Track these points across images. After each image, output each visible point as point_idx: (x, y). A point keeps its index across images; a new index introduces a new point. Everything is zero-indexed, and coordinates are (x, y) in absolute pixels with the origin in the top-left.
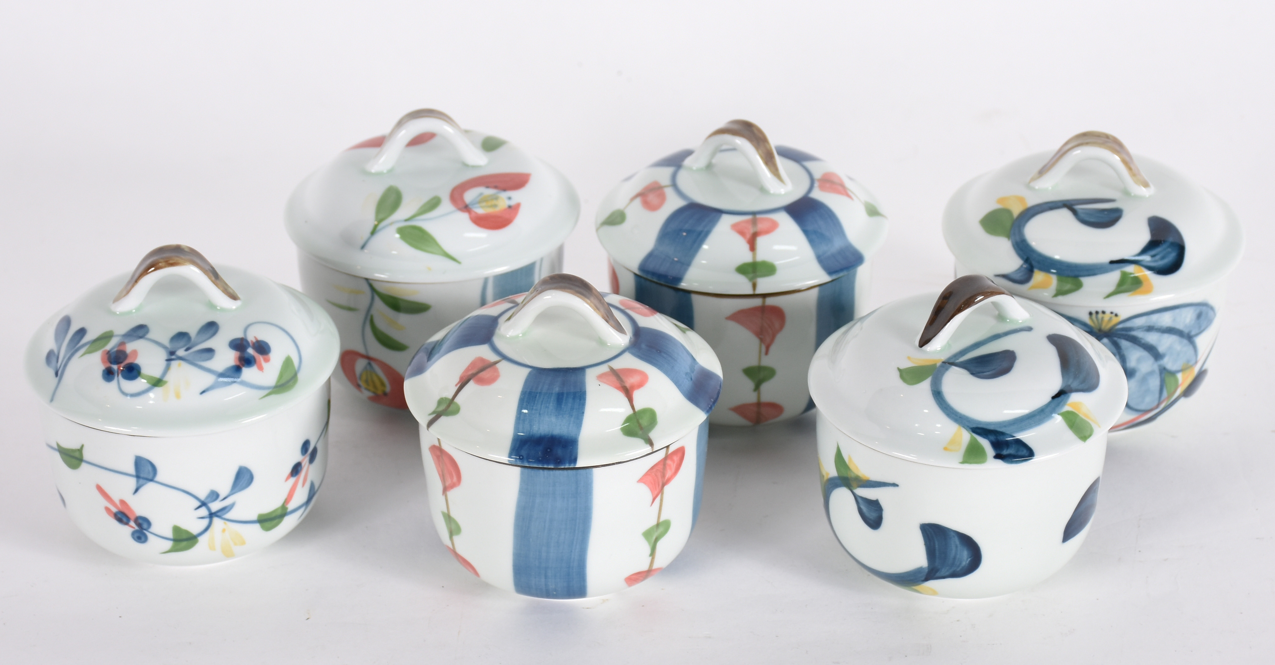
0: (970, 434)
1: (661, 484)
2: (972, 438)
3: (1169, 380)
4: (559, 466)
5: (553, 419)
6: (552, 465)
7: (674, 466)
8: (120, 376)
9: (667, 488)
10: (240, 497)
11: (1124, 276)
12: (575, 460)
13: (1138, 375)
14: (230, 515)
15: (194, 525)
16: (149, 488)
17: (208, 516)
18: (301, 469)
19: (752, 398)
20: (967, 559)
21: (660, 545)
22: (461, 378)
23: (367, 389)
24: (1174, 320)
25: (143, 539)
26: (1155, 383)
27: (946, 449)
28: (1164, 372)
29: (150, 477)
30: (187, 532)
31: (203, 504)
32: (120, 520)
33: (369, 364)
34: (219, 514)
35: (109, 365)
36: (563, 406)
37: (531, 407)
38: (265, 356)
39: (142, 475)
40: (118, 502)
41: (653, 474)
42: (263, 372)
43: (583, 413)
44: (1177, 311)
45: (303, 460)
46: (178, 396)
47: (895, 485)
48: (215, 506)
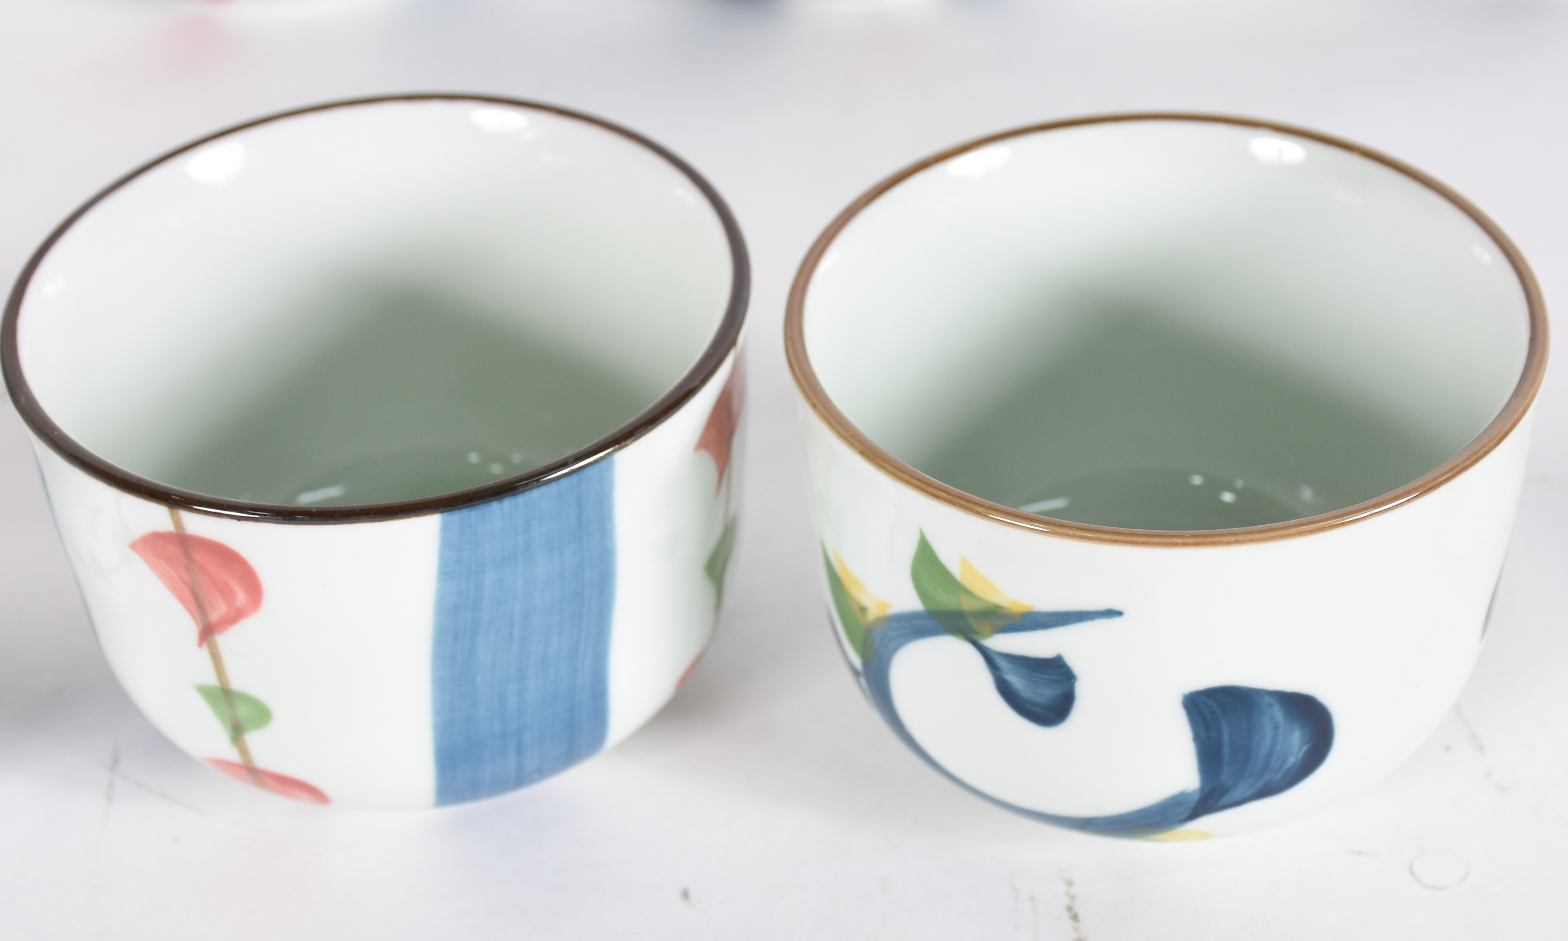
20: (1300, 748)
47: (1111, 613)
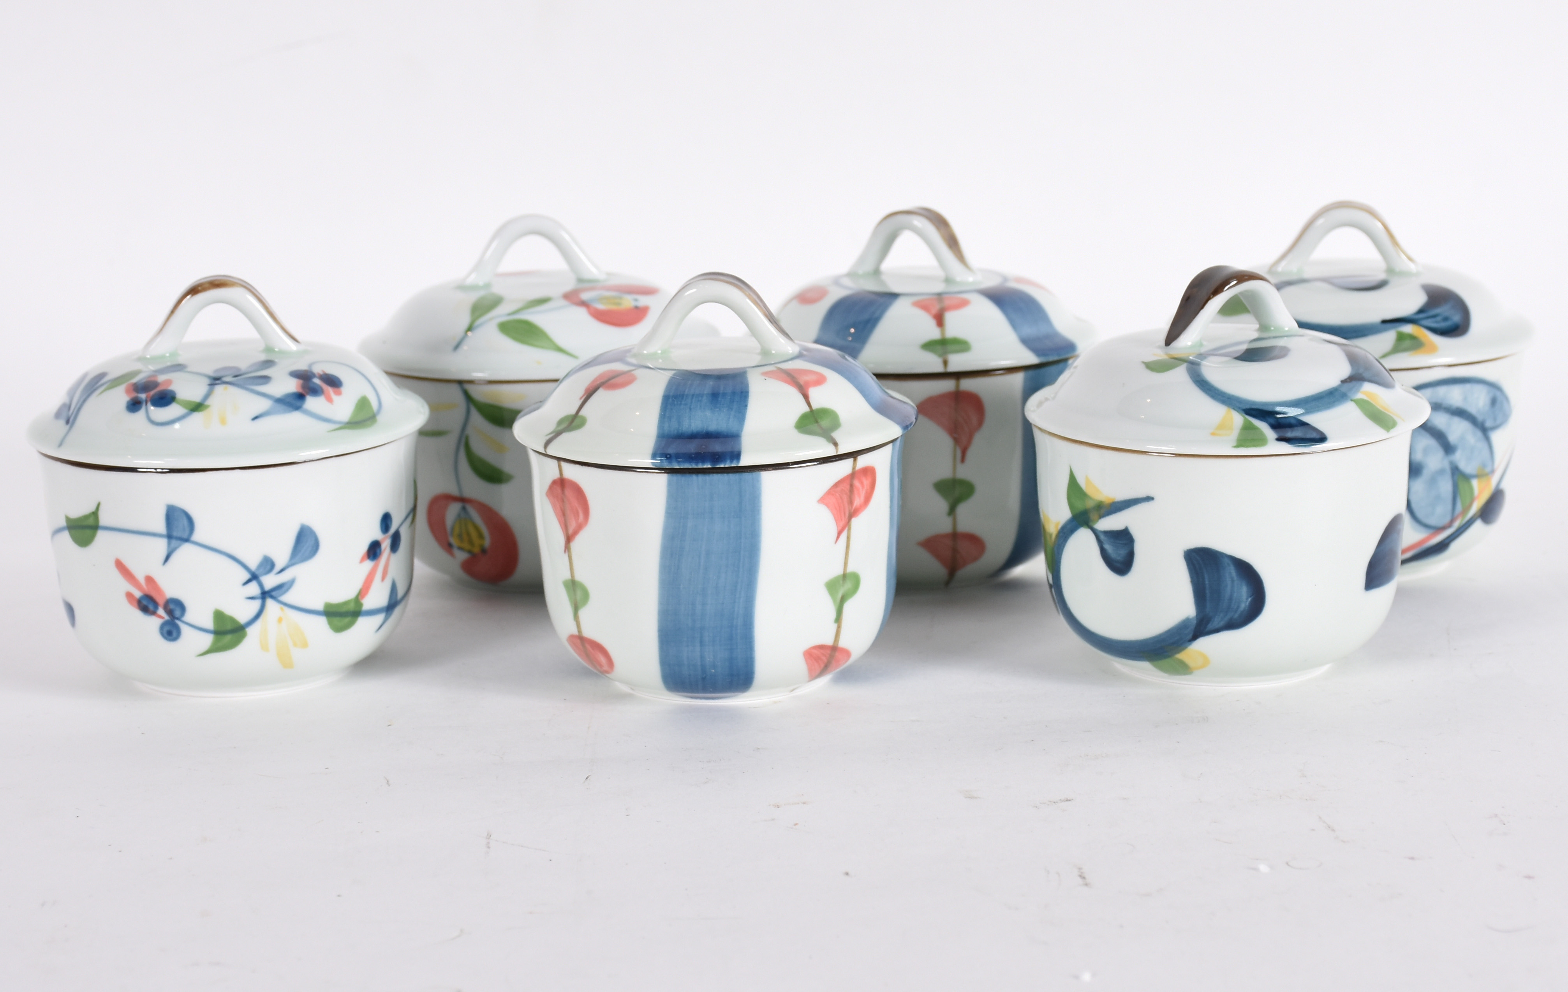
0: (1244, 417)
1: (847, 515)
2: (1246, 420)
3: (1462, 485)
4: (717, 464)
5: (708, 413)
6: (709, 463)
7: (863, 494)
8: (149, 404)
9: (854, 521)
10: (302, 572)
11: (1401, 337)
12: (737, 456)
13: (1426, 473)
14: (287, 598)
15: (242, 611)
16: (185, 551)
17: (260, 596)
18: (380, 553)
19: (944, 526)
20: (1247, 599)
21: (848, 606)
22: (587, 390)
23: (460, 548)
24: (1465, 399)
25: (175, 634)
26: (1445, 486)
27: (1213, 434)
28: (1455, 471)
29: (185, 536)
30: (232, 620)
31: (254, 577)
32: (145, 609)
33: (464, 508)
34: (274, 594)
35: (134, 395)
36: (719, 399)
37: (679, 402)
38: (336, 389)
39: (175, 534)
40: (142, 581)
41: (838, 495)
42: (332, 404)
43: (746, 406)
44: (1468, 386)
45: (384, 539)
46: (223, 421)
47: (1149, 499)
48: (270, 581)
